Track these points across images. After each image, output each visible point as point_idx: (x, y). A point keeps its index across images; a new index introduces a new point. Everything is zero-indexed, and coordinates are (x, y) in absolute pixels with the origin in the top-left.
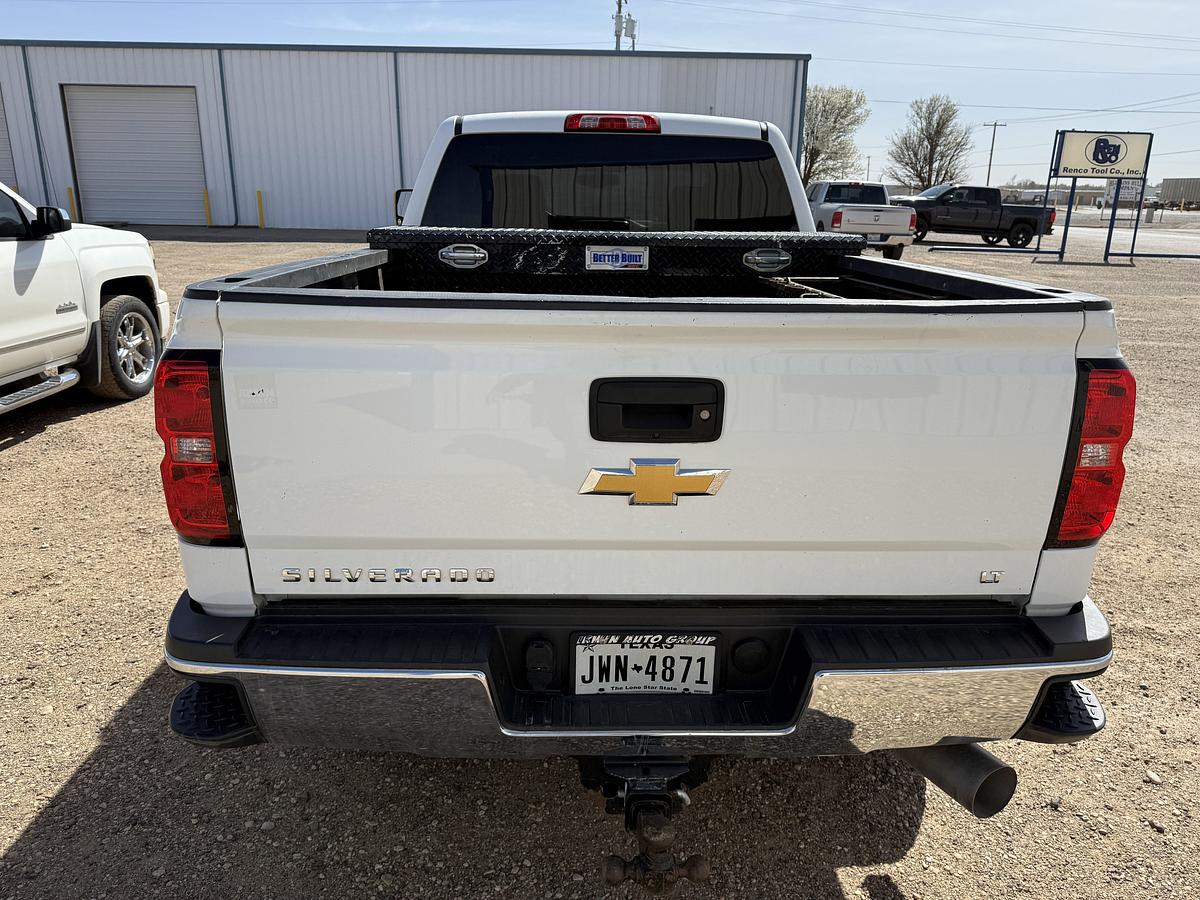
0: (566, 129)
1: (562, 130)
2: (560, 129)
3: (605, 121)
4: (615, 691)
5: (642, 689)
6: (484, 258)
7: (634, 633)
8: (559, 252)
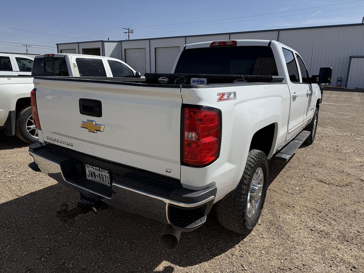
0: (210, 46)
1: (209, 47)
2: (209, 46)
3: (220, 43)
4: (94, 181)
5: (99, 182)
6: (167, 81)
7: (95, 166)
8: (184, 80)
